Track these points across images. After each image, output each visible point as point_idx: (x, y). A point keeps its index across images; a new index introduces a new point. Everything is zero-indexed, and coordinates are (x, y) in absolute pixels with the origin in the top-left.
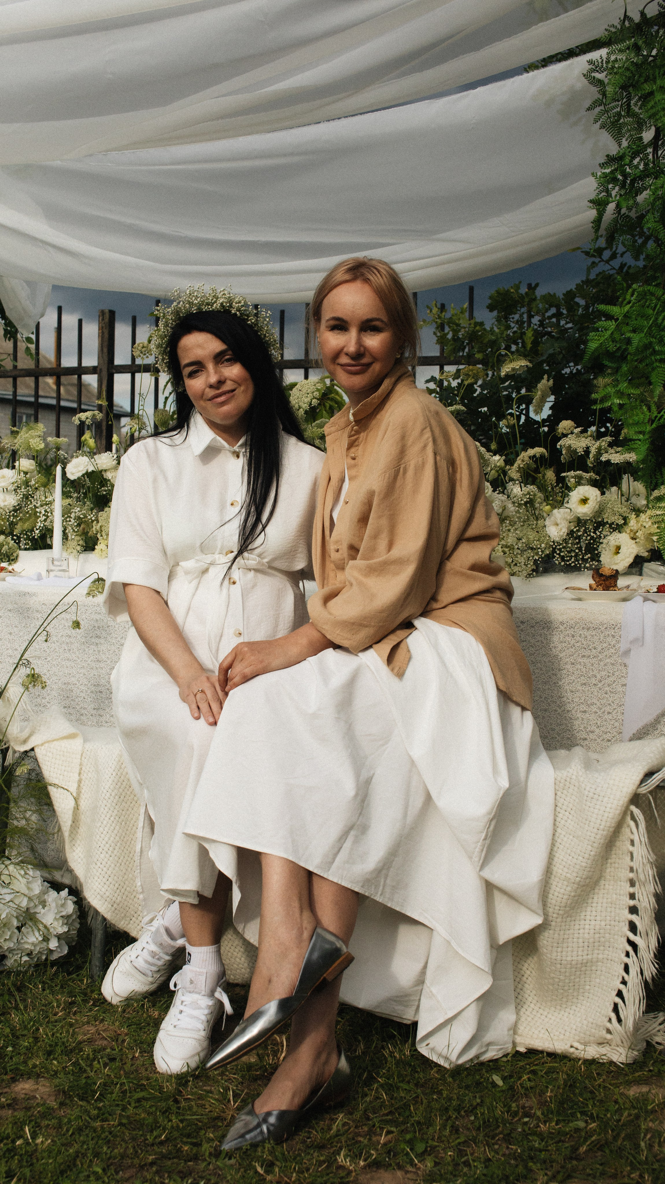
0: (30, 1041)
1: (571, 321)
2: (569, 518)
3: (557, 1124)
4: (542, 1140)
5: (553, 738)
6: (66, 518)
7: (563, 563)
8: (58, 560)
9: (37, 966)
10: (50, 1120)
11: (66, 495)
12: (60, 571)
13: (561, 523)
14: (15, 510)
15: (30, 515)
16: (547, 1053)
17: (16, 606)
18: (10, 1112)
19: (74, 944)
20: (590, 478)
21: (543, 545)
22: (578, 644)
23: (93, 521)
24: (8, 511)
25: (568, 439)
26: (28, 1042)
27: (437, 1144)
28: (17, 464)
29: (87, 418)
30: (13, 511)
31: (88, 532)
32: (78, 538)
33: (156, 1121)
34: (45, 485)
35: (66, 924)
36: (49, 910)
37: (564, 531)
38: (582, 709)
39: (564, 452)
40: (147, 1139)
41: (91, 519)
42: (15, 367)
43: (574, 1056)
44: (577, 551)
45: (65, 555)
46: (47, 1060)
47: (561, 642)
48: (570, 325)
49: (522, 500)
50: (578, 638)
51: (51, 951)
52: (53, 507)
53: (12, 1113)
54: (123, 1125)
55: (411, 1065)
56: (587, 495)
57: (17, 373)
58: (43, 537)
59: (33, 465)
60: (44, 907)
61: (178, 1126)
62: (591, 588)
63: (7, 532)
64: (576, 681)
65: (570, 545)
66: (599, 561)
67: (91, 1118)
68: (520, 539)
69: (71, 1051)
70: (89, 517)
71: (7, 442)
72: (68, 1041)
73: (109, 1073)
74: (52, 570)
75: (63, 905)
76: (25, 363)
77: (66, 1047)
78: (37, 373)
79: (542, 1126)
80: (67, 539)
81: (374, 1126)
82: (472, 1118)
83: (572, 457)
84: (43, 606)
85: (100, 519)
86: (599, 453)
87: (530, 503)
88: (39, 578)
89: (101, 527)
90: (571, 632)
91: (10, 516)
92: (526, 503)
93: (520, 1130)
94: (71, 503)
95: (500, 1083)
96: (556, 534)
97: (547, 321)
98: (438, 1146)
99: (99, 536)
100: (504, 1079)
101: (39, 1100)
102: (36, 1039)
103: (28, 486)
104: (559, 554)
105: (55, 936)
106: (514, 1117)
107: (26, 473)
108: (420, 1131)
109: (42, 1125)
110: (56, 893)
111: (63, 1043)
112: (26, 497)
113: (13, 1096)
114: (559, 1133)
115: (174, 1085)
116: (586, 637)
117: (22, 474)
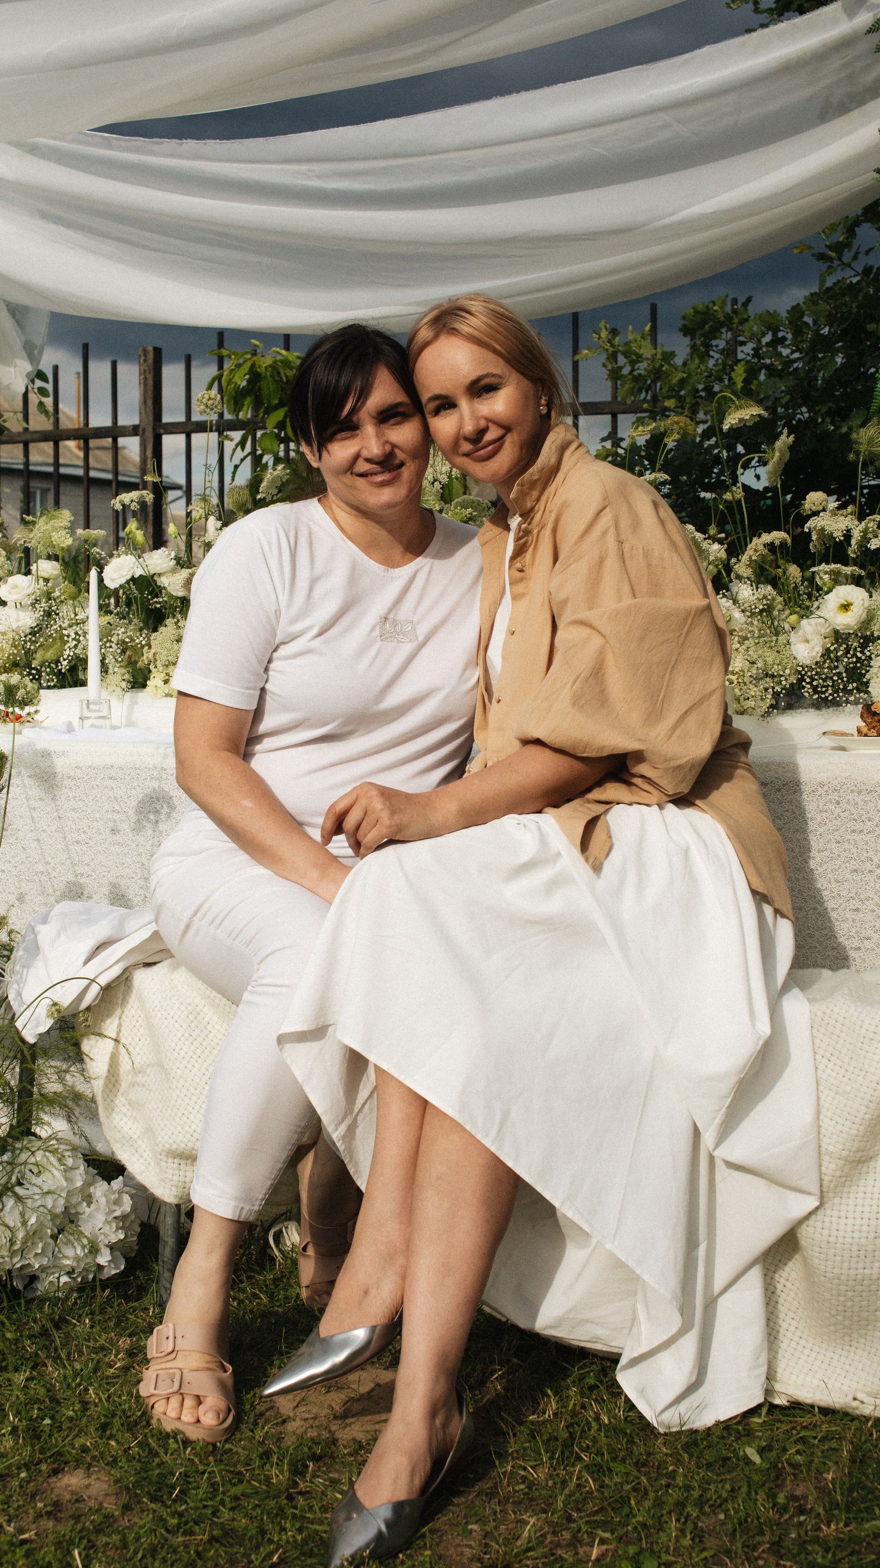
0: (76, 1408)
1: (798, 350)
2: (823, 631)
3: (846, 1525)
4: (827, 1551)
5: (811, 947)
6: (106, 642)
7: (816, 696)
8: (96, 703)
9: (81, 1289)
10: (109, 1536)
11: (104, 609)
12: (101, 717)
13: (812, 640)
14: (34, 633)
15: (55, 639)
16: (819, 1407)
17: (37, 771)
18: (51, 1524)
19: (133, 1255)
20: (852, 573)
21: (787, 671)
22: (846, 814)
23: (143, 647)
24: (22, 635)
25: (819, 519)
26: (73, 1410)
27: (673, 1559)
28: (33, 568)
29: (132, 501)
30: (30, 634)
31: (136, 662)
32: (123, 671)
33: (263, 1532)
34: (74, 598)
35: (121, 1228)
36: (97, 1209)
37: (818, 650)
38: (852, 906)
39: (814, 537)
40: (252, 1562)
41: (140, 643)
42: (26, 430)
43: (858, 1412)
44: (835, 678)
45: (105, 695)
46: (101, 1438)
47: (821, 811)
48: (797, 355)
49: (756, 608)
50: (845, 806)
51: (100, 1267)
52: (86, 628)
53: (55, 1526)
54: (217, 1540)
55: (626, 1433)
56: (850, 599)
57: (27, 437)
58: (73, 669)
59: (55, 570)
60: (89, 1204)
61: (295, 1540)
62: (859, 731)
63: (22, 664)
64: (843, 866)
65: (826, 670)
66: (867, 692)
67: (168, 1531)
68: (754, 663)
69: (136, 1423)
70: (137, 641)
71: (18, 536)
72: (130, 1407)
73: (192, 1457)
74: (87, 718)
75: (117, 1202)
76: (39, 423)
77: (128, 1417)
78: (56, 437)
79: (824, 1528)
80: (106, 672)
81: (579, 1530)
82: (722, 1516)
83: (825, 544)
84: (77, 770)
85: (153, 643)
86: (865, 539)
87: (768, 610)
88: (70, 729)
89: (154, 654)
90: (835, 796)
91: (25, 642)
92: (761, 611)
93: (793, 1535)
94: (112, 621)
95: (756, 1459)
96: (806, 654)
97: (764, 349)
98: (676, 1562)
99: (152, 667)
100: (761, 1451)
101: (92, 1503)
102: (85, 1405)
103: (50, 599)
104: (810, 683)
105: (107, 1246)
106: (781, 1515)
107: (47, 580)
108: (646, 1537)
109: (99, 1543)
110: (106, 1183)
111: (124, 1411)
112: (48, 614)
113: (55, 1499)
114: (850, 1539)
115: (287, 1474)
116: (857, 804)
117: (41, 581)
